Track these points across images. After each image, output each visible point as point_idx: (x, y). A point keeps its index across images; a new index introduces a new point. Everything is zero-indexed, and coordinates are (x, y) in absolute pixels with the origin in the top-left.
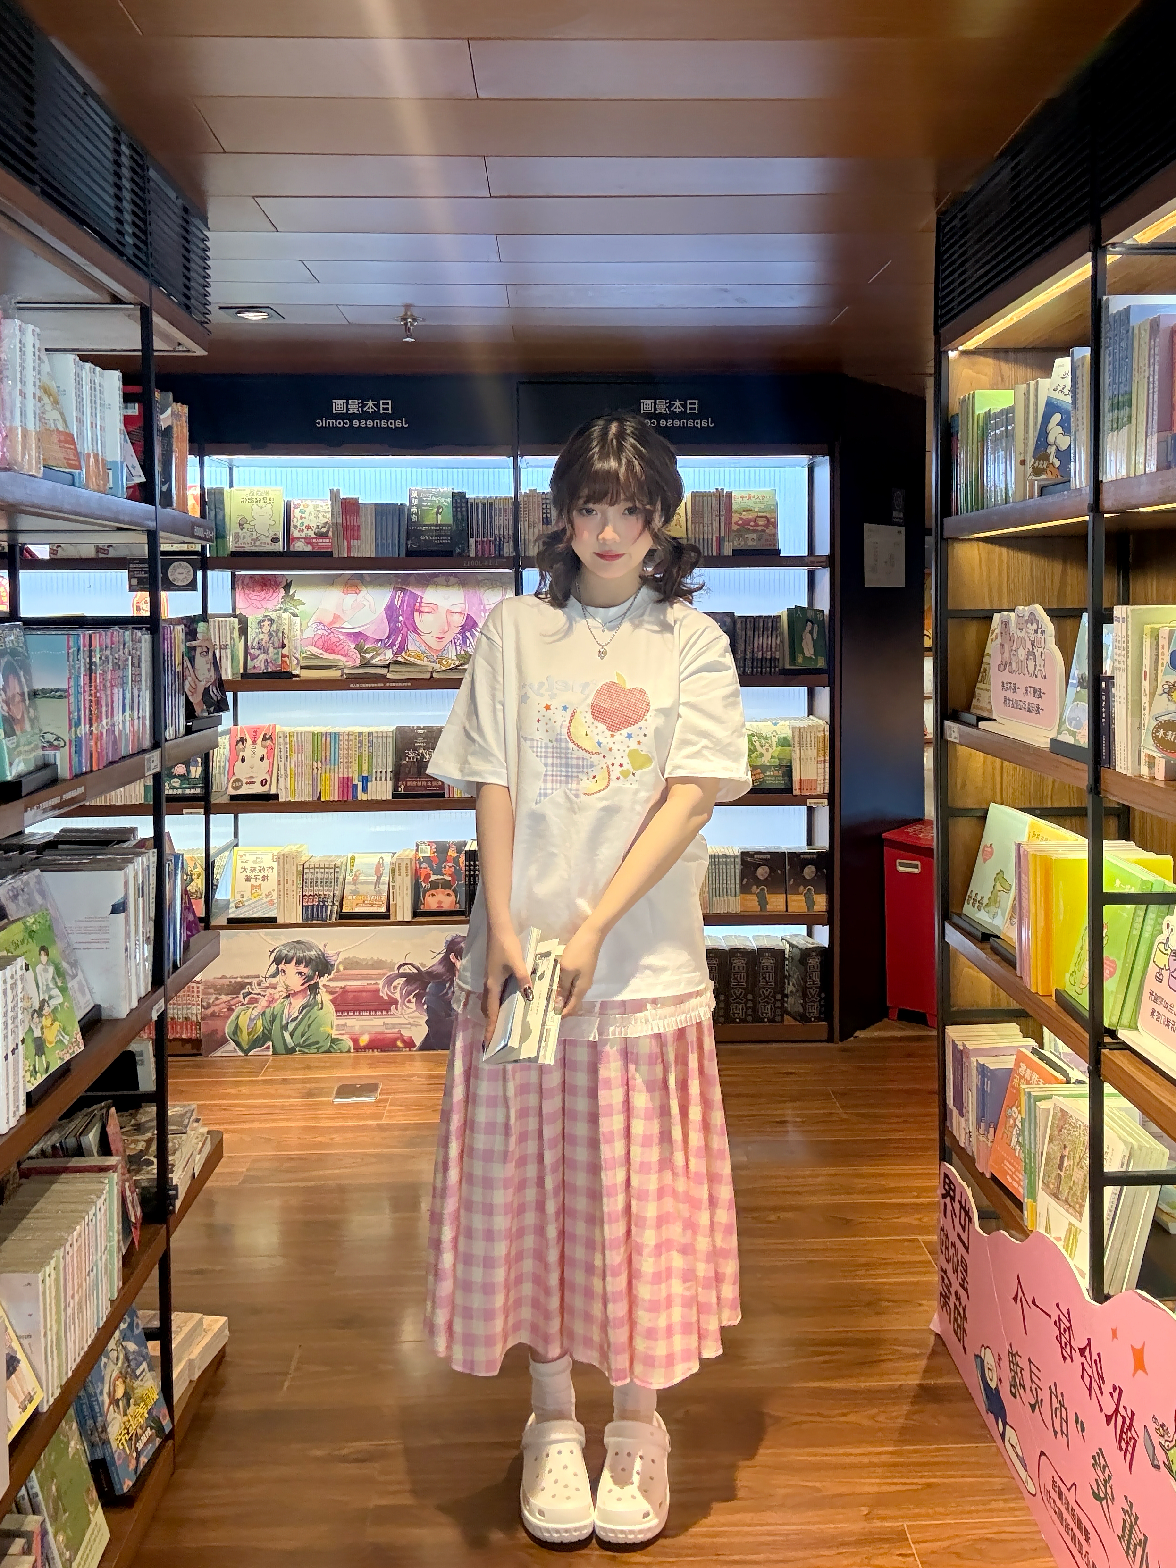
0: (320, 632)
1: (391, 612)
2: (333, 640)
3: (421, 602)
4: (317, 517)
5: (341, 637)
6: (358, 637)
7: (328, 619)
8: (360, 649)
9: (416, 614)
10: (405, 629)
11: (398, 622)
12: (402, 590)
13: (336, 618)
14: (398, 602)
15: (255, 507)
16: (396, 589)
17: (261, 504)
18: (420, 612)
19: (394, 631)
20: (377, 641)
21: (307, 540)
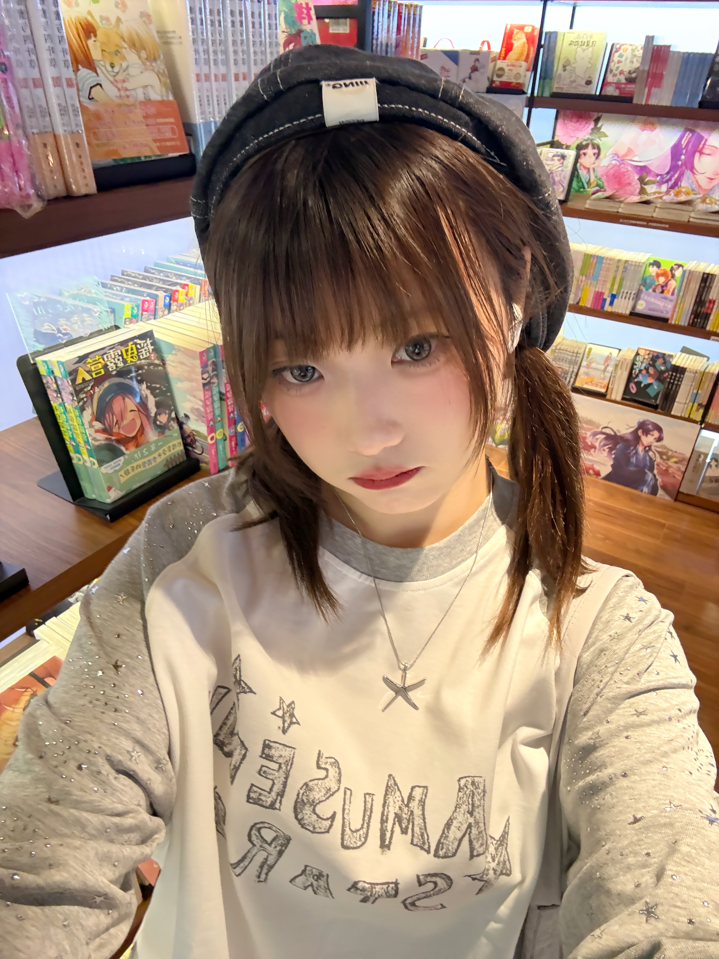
0: (614, 162)
1: (676, 151)
2: (623, 170)
3: (704, 144)
4: (632, 62)
5: (630, 168)
6: (643, 170)
7: (622, 151)
8: (641, 180)
9: (697, 155)
10: (684, 167)
11: (680, 160)
12: (692, 131)
13: (630, 151)
14: (684, 142)
15: (579, 49)
16: (687, 130)
17: (584, 47)
18: (701, 153)
19: (674, 168)
20: (658, 175)
21: (618, 85)
